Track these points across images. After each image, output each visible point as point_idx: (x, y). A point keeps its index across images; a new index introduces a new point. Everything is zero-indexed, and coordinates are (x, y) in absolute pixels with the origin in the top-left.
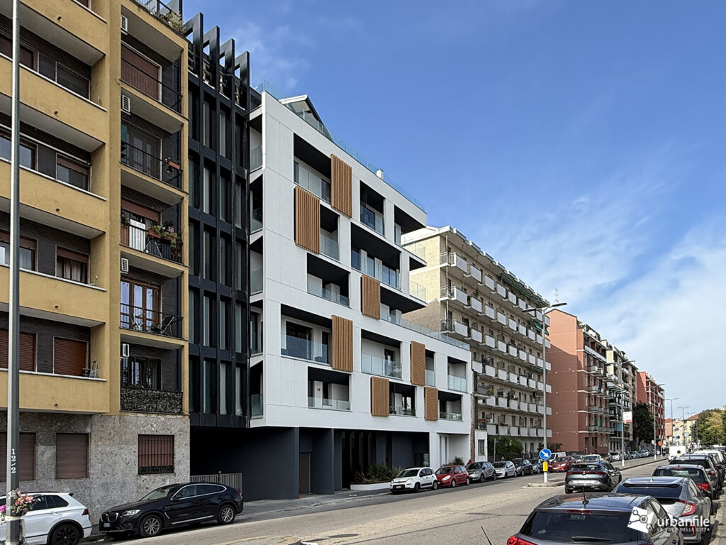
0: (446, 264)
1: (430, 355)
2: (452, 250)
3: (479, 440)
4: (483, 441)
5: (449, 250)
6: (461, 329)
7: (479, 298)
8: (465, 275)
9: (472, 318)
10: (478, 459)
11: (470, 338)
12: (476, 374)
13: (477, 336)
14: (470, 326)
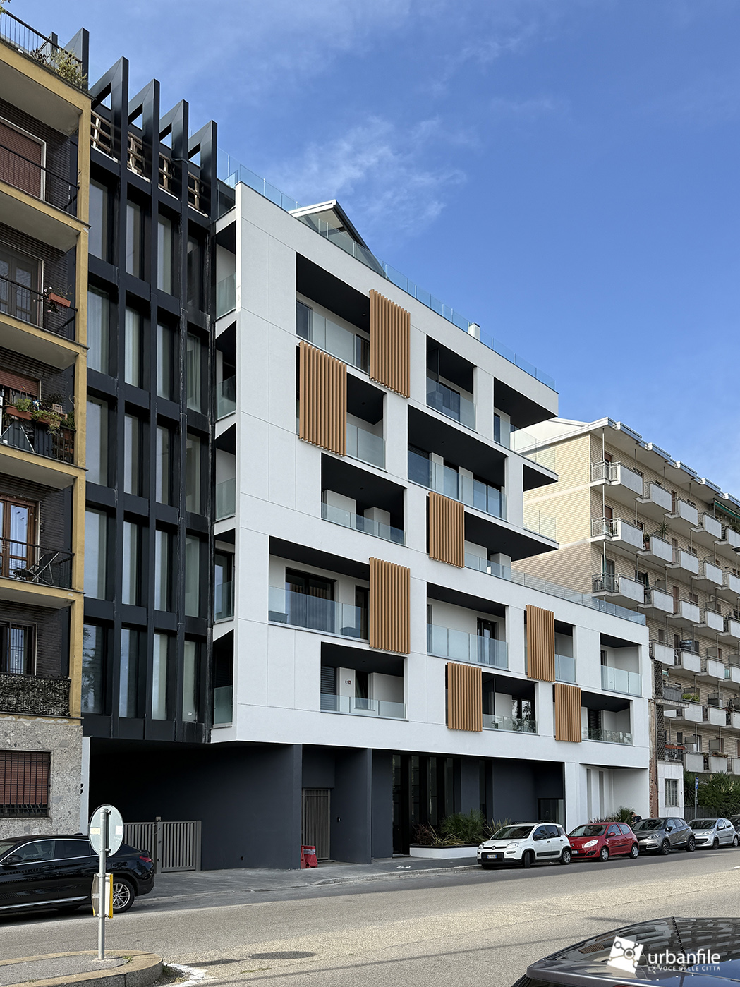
0: (603, 481)
1: (564, 630)
2: (614, 459)
3: (666, 780)
4: (675, 781)
5: (609, 459)
6: (632, 590)
7: (668, 538)
8: (638, 499)
9: (655, 571)
10: (664, 812)
11: (650, 606)
12: (658, 666)
13: (662, 601)
14: (651, 585)
